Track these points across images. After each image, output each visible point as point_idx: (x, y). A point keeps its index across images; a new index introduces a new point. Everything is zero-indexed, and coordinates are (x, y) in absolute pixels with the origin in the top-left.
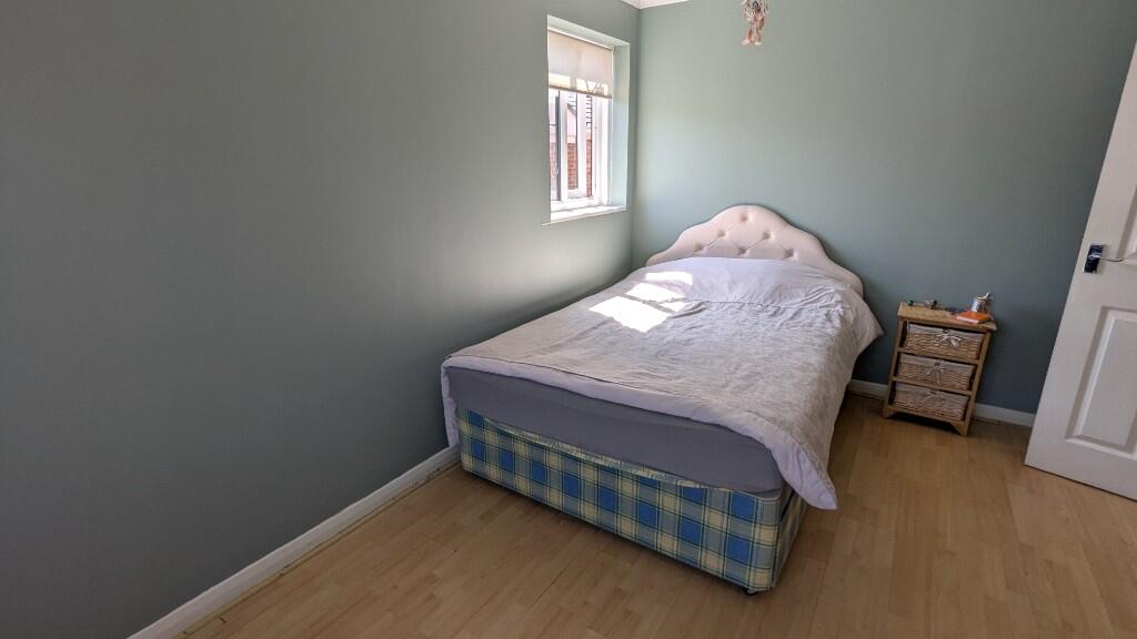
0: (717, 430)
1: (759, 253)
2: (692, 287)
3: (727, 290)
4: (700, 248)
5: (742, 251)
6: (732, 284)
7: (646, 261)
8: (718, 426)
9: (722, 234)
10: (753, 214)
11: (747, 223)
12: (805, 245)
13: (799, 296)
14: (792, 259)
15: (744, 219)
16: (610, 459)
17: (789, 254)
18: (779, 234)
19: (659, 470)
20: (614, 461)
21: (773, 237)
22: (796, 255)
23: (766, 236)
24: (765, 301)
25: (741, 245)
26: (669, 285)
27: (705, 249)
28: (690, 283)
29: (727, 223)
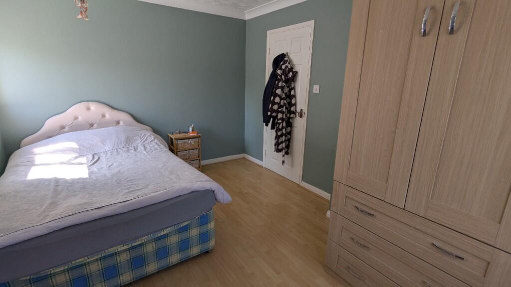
0: (192, 194)
1: (101, 125)
2: (80, 149)
3: (101, 145)
4: (63, 127)
5: (92, 125)
6: (103, 142)
7: (20, 144)
8: (193, 192)
9: (76, 118)
10: (93, 106)
11: (91, 110)
12: (124, 117)
13: (138, 140)
14: (120, 124)
15: (89, 109)
16: (144, 238)
17: (118, 123)
18: (109, 114)
19: (170, 227)
20: (146, 237)
21: (107, 116)
22: (121, 123)
23: (104, 116)
24: (125, 145)
25: (90, 122)
26: (63, 151)
27: (67, 128)
28: (78, 147)
29: (78, 112)
